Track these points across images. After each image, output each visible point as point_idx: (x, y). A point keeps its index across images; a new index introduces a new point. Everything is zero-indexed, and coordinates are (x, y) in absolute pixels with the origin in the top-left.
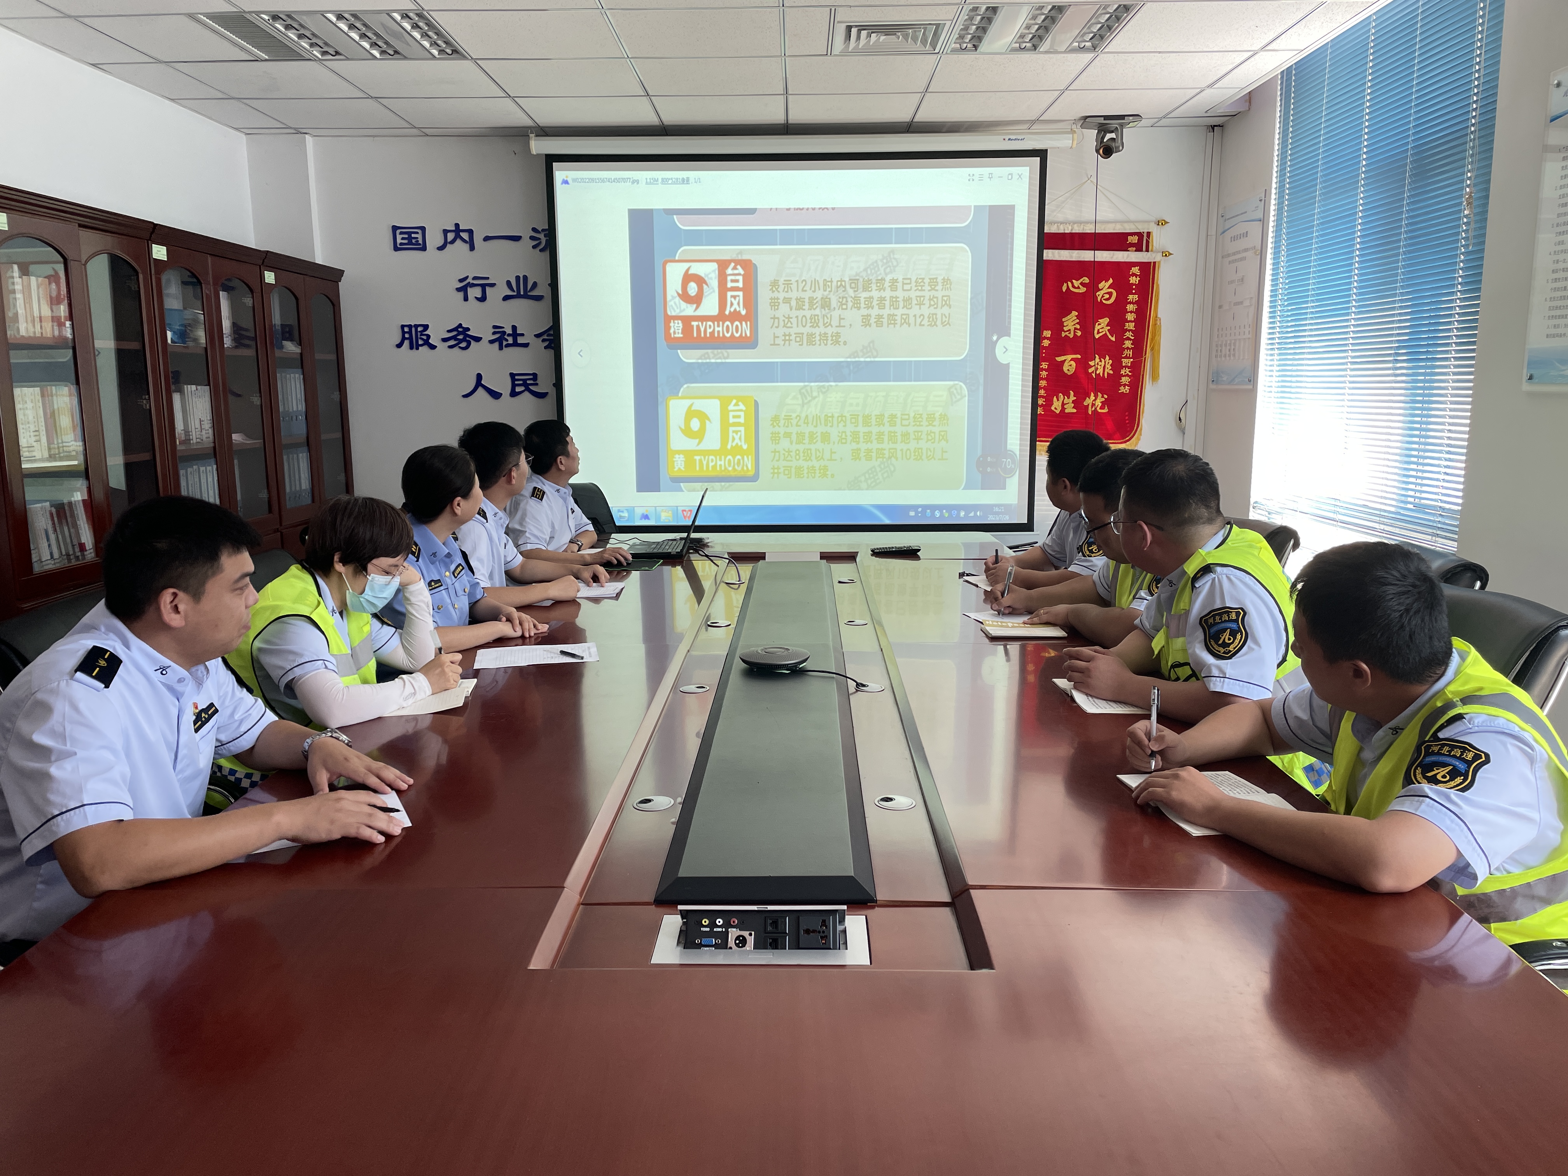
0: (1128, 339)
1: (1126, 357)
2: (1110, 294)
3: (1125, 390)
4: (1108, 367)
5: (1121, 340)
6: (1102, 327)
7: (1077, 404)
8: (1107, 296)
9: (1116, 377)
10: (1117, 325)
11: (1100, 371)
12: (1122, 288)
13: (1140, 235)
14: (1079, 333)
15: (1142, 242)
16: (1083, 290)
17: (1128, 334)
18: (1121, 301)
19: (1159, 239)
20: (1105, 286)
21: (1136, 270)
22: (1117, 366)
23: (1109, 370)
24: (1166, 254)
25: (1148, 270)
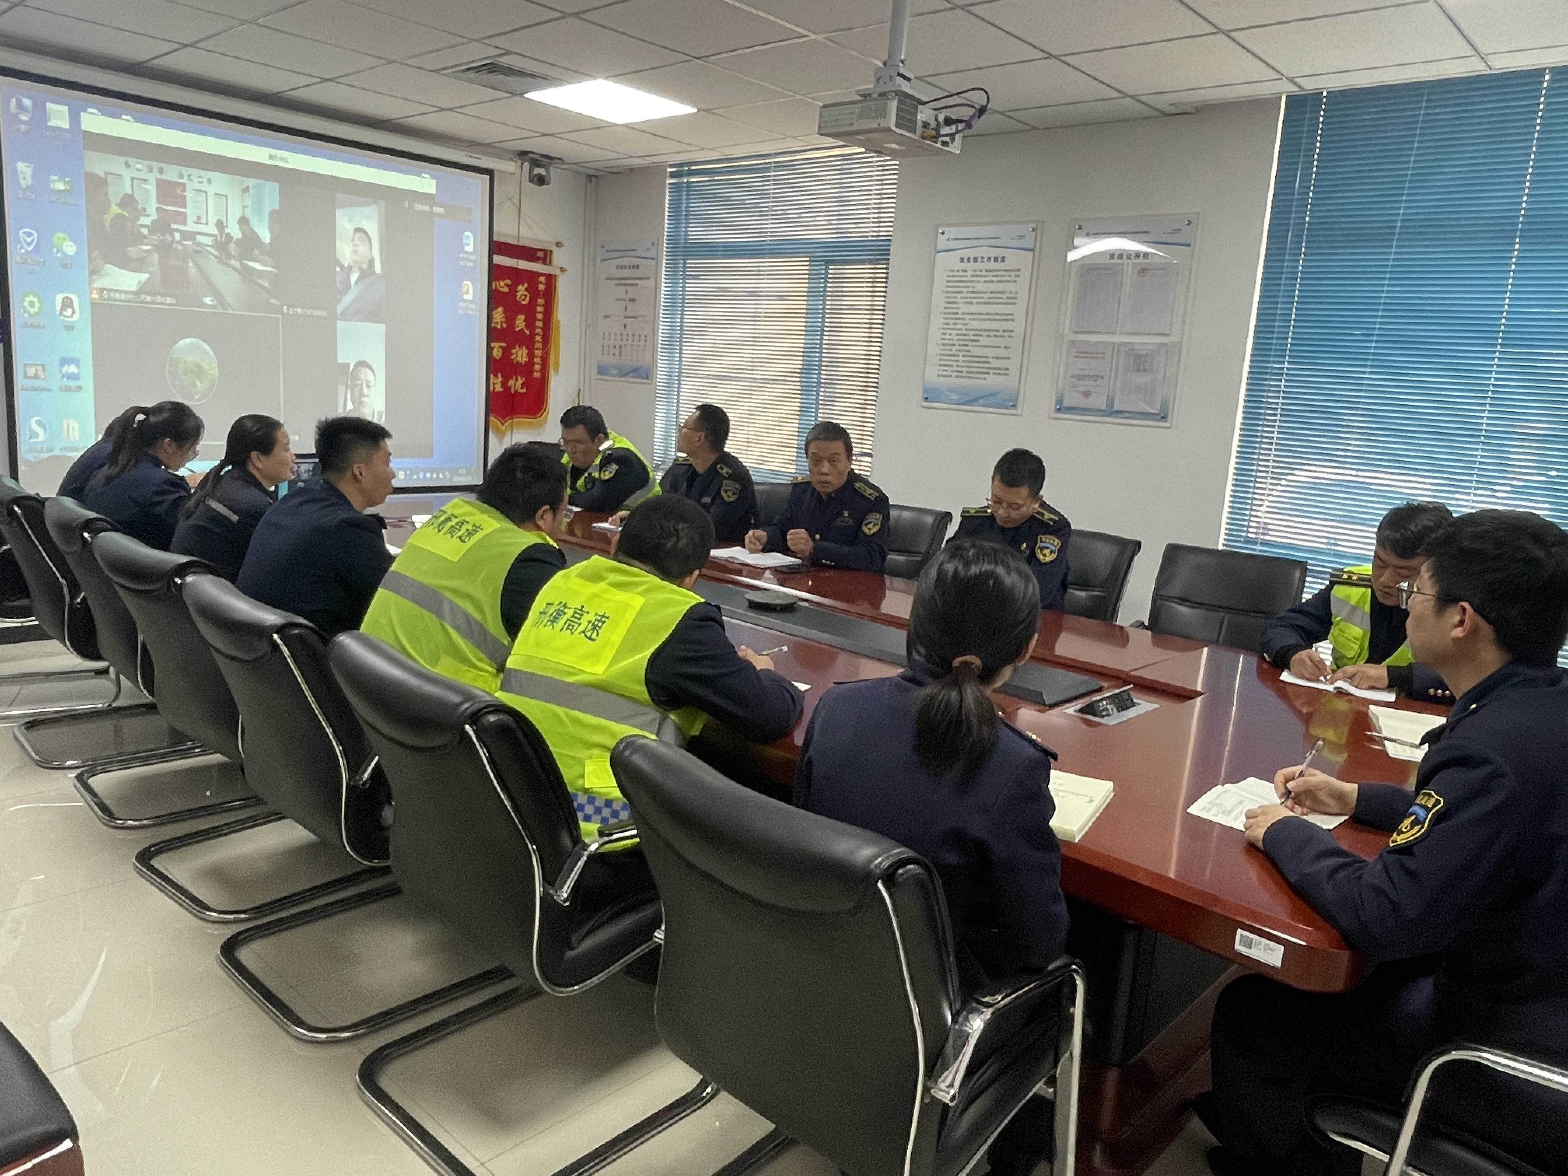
0: (538, 334)
1: (537, 349)
2: (526, 296)
3: (537, 375)
4: (525, 355)
5: (533, 335)
6: (520, 322)
7: (504, 384)
8: (523, 297)
9: (530, 364)
10: (530, 322)
11: (519, 358)
12: (533, 292)
13: (545, 251)
14: (505, 325)
15: (546, 257)
16: (506, 290)
17: (538, 331)
18: (532, 304)
19: (559, 258)
20: (521, 289)
21: (542, 279)
22: (531, 355)
23: (525, 359)
24: (563, 270)
25: (551, 279)
